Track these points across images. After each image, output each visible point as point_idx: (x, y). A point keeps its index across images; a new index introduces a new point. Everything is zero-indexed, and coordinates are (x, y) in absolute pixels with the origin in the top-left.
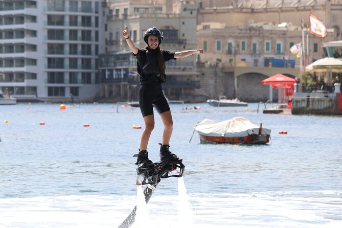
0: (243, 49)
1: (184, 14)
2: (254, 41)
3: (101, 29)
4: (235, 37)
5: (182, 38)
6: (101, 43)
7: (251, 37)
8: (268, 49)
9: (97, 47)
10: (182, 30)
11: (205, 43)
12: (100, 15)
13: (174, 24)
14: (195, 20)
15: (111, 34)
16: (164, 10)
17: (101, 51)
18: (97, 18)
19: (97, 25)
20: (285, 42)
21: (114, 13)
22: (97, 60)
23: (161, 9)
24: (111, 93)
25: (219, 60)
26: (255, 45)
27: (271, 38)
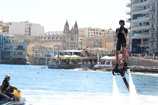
0: (40, 52)
1: (24, 42)
2: (43, 50)
3: (3, 45)
4: (38, 49)
5: (24, 48)
6: (3, 49)
7: (42, 49)
8: (46, 52)
9: (2, 50)
10: (24, 46)
11: (30, 50)
12: (3, 42)
13: (22, 45)
14: (27, 44)
15: (6, 47)
16: (20, 41)
17: (3, 51)
18: (2, 43)
19: (2, 44)
20: (51, 50)
21: (7, 41)
22: (2, 53)
23: (19, 41)
24: (5, 62)
25: (33, 54)
26: (43, 51)
27: (47, 49)
